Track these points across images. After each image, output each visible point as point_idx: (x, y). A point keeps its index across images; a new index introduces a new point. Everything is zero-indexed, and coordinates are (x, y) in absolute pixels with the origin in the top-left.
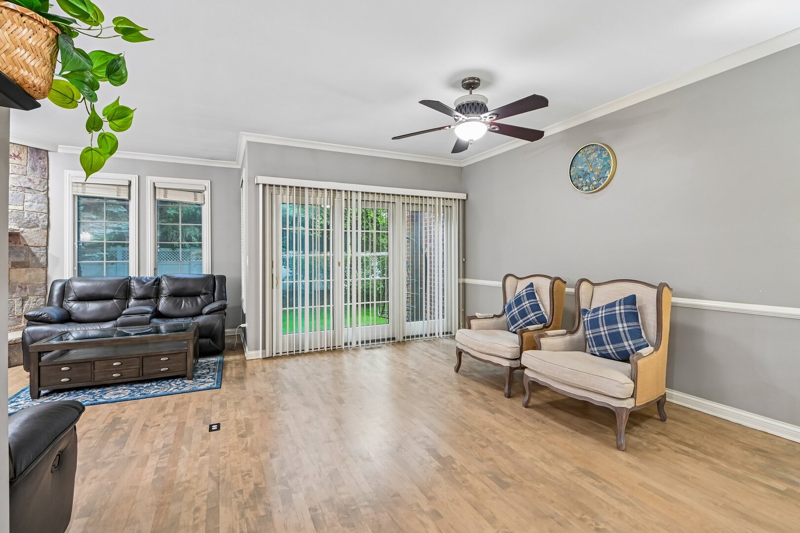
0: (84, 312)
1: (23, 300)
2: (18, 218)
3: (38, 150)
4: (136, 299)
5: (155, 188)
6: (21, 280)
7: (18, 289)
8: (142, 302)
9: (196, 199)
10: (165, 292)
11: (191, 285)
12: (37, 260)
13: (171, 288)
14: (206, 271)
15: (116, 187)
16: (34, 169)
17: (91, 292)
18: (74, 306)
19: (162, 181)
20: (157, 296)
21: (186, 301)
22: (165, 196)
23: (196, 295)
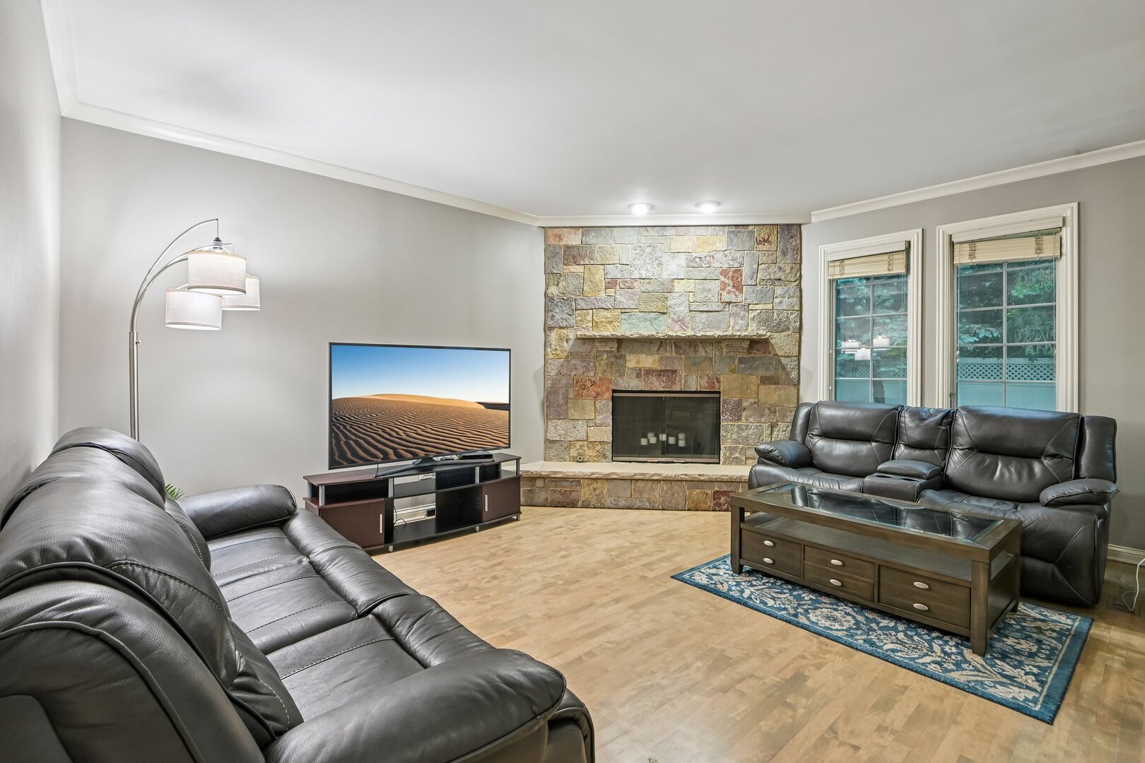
0: (829, 455)
1: (772, 427)
2: (767, 320)
3: (789, 226)
4: (908, 446)
5: (952, 244)
6: (774, 398)
7: (767, 411)
8: (917, 452)
9: (1039, 249)
10: (963, 441)
11: (1017, 432)
12: (788, 374)
13: (973, 433)
15: (886, 257)
16: (784, 253)
17: (842, 425)
18: (820, 443)
19: (963, 229)
20: (947, 444)
21: (1006, 466)
22: (972, 256)
23: (1037, 455)
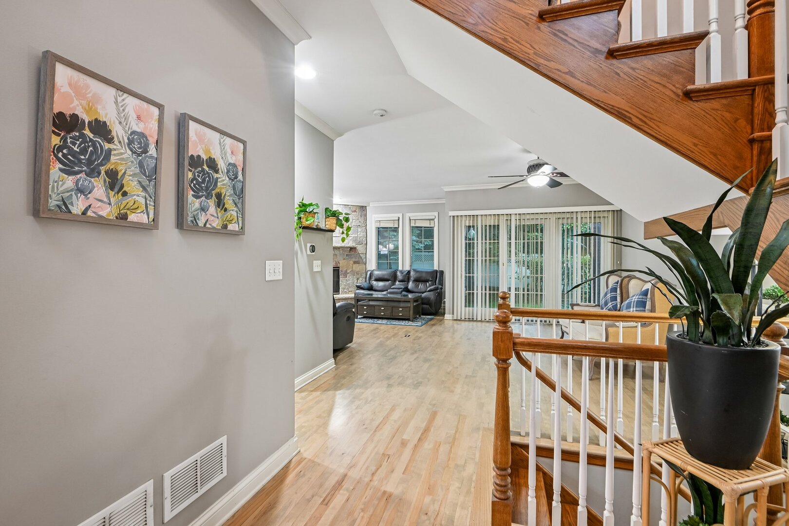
0: (377, 286)
1: (358, 279)
2: (355, 240)
3: (362, 207)
4: (399, 281)
5: (410, 219)
6: (358, 269)
7: (356, 274)
8: (401, 283)
9: (430, 224)
10: (412, 279)
11: (424, 275)
12: (362, 260)
13: (414, 276)
14: (436, 268)
15: (392, 221)
16: (361, 216)
17: (381, 276)
18: (374, 283)
19: (413, 215)
20: (408, 282)
21: (421, 284)
22: (415, 224)
23: (427, 281)
